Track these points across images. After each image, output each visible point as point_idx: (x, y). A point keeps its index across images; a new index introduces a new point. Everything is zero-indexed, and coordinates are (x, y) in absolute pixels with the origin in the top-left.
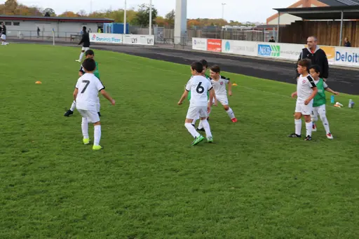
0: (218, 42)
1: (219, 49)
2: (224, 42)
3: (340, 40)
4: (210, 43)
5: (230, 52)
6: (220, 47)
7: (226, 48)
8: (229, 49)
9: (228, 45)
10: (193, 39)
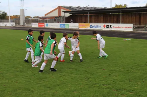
0: (43, 24)
1: (43, 26)
2: (45, 24)
3: (89, 21)
4: (39, 24)
5: (48, 27)
6: (44, 25)
7: (47, 26)
8: (48, 26)
9: (47, 25)
10: (32, 23)
